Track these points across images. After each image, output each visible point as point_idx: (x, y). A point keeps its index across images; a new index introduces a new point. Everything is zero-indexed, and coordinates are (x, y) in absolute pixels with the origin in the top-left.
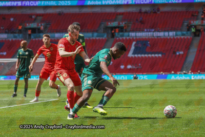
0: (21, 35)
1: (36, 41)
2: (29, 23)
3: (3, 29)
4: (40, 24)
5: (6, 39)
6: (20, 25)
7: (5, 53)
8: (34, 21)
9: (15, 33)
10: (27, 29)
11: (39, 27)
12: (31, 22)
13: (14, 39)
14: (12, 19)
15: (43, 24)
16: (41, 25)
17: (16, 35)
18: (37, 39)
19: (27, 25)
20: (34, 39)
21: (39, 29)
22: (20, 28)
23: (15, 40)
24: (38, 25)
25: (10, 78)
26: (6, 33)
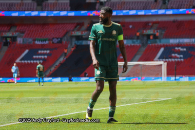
0: (139, 41)
1: (152, 46)
6: (138, 32)
7: (121, 57)
8: (151, 28)
9: (134, 39)
10: (144, 35)
12: (148, 29)
13: (132, 44)
15: (158, 31)
16: (157, 32)
17: (135, 40)
18: (153, 44)
19: (145, 31)
20: (151, 45)
22: (138, 34)
23: (134, 46)
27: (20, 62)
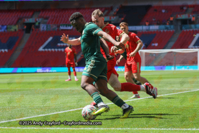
0: (172, 26)
1: (187, 31)
2: (180, 14)
3: (155, 21)
4: (191, 16)
5: (157, 30)
6: (172, 16)
7: (156, 45)
8: (186, 12)
10: (178, 20)
11: (190, 18)
13: (165, 31)
14: (163, 11)
19: (179, 16)
20: (185, 30)
21: (190, 20)
22: (172, 19)
23: (167, 32)
24: (189, 16)
25: (161, 68)
26: (158, 24)
27: (43, 50)
